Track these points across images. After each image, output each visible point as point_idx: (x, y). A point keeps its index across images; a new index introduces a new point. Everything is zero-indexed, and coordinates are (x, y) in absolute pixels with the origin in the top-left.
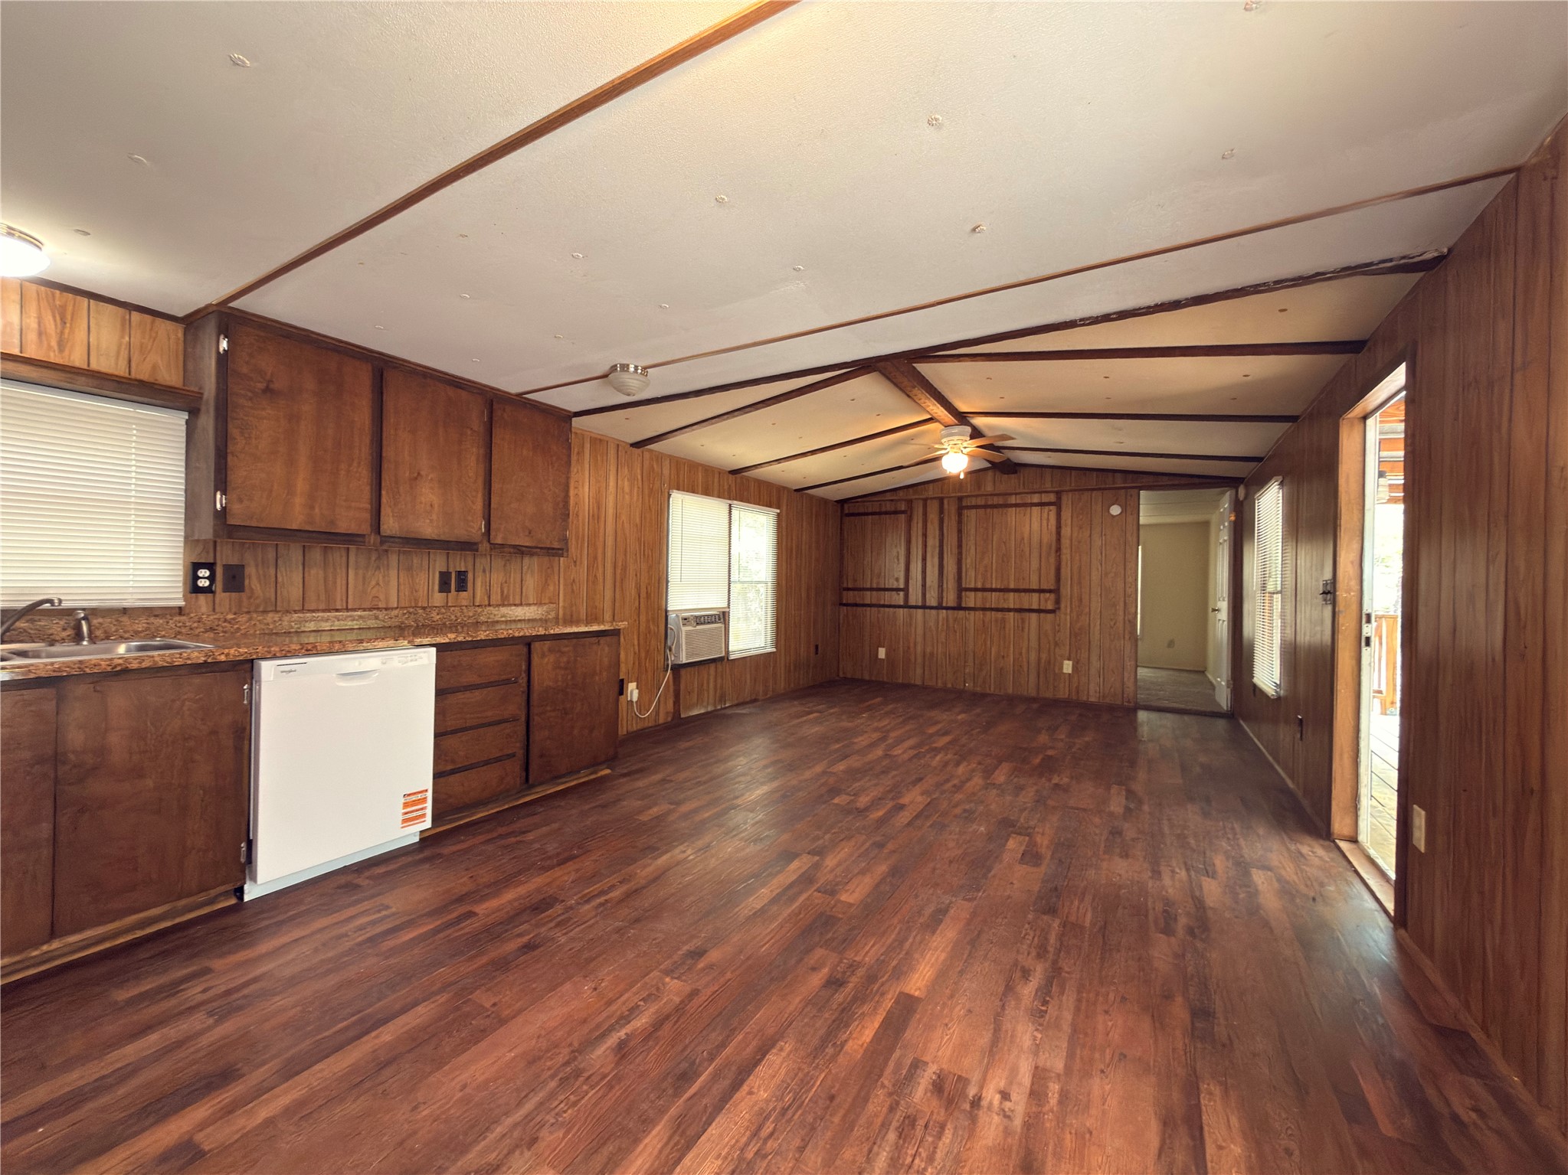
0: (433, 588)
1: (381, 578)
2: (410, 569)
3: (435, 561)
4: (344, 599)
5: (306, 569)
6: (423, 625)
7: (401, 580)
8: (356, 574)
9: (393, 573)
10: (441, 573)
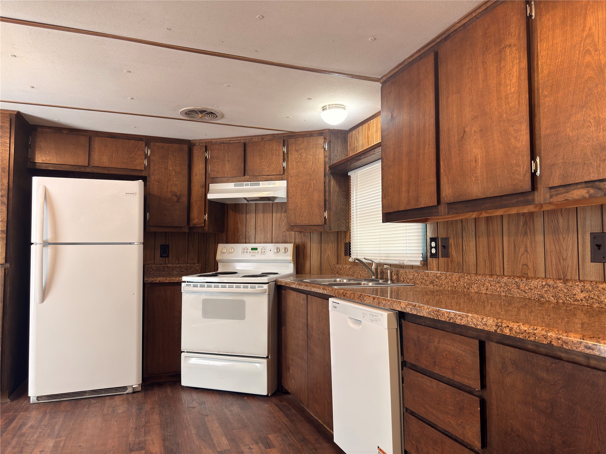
0: (584, 256)
1: (528, 244)
2: (556, 231)
3: (585, 219)
4: (502, 265)
5: (477, 239)
6: (564, 303)
7: (547, 246)
8: (509, 241)
9: (539, 238)
10: (594, 236)
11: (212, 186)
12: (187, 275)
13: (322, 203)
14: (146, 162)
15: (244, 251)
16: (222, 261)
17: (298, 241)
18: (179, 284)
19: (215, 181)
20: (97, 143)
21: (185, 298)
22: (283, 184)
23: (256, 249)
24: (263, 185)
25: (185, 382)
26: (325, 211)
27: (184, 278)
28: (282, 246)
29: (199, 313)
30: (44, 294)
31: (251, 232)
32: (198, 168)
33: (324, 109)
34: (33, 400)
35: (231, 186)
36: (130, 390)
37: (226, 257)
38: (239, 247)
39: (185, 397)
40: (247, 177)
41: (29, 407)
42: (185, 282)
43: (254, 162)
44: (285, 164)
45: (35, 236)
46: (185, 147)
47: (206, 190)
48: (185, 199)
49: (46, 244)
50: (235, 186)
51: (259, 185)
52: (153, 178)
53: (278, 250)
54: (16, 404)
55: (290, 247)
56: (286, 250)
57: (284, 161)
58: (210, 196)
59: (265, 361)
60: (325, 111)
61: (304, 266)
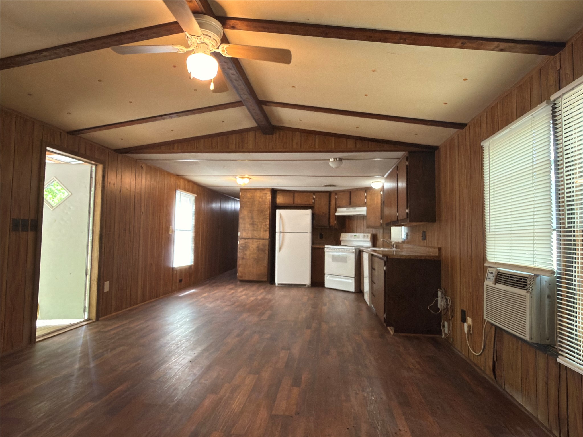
11: (338, 210)
12: (327, 245)
13: (380, 218)
14: (313, 201)
15: (351, 236)
16: (343, 241)
17: (374, 233)
18: (324, 249)
19: (340, 207)
20: (296, 194)
21: (326, 254)
22: (365, 209)
23: (356, 236)
24: (358, 209)
25: (326, 285)
26: (381, 220)
27: (326, 246)
28: (366, 235)
29: (330, 260)
30: (280, 249)
31: (355, 228)
32: (333, 202)
33: (372, 182)
34: (277, 284)
35: (345, 209)
36: (307, 286)
37: (344, 239)
38: (349, 235)
39: (326, 290)
40: (351, 206)
41: (275, 286)
42: (326, 248)
43: (354, 199)
44: (365, 200)
45: (277, 230)
46: (328, 194)
47: (336, 211)
48: (327, 215)
49: (280, 232)
50: (347, 209)
51: (355, 209)
52: (316, 206)
53: (364, 236)
54: (273, 285)
55: (369, 235)
56: (367, 236)
57: (365, 199)
58: (337, 214)
59: (354, 279)
60: (373, 183)
61: (376, 243)
